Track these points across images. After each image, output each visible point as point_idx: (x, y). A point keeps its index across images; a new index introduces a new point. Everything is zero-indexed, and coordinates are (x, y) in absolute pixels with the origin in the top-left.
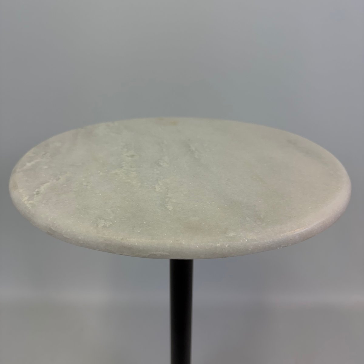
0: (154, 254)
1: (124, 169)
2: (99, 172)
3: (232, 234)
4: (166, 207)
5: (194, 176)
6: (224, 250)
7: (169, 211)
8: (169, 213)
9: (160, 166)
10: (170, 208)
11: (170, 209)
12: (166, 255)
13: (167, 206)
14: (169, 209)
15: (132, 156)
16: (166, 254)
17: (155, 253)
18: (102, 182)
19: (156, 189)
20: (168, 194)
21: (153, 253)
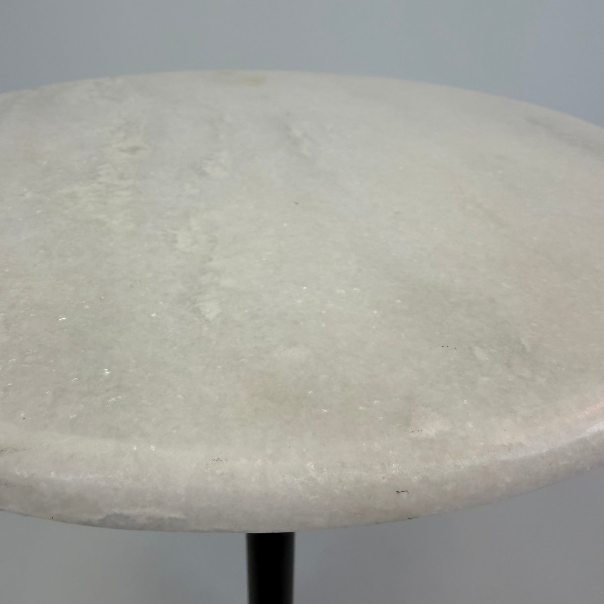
0: (121, 515)
1: (100, 183)
2: (25, 190)
3: (432, 429)
4: (197, 305)
5: (297, 203)
6: (404, 495)
7: (207, 321)
8: (205, 328)
9: (203, 174)
10: (211, 310)
11: (211, 316)
12: (170, 519)
13: (200, 304)
14: (207, 316)
15: (134, 150)
16: (173, 515)
17: (126, 512)
18: (20, 219)
19: (176, 242)
20: (211, 260)
21: (117, 511)
